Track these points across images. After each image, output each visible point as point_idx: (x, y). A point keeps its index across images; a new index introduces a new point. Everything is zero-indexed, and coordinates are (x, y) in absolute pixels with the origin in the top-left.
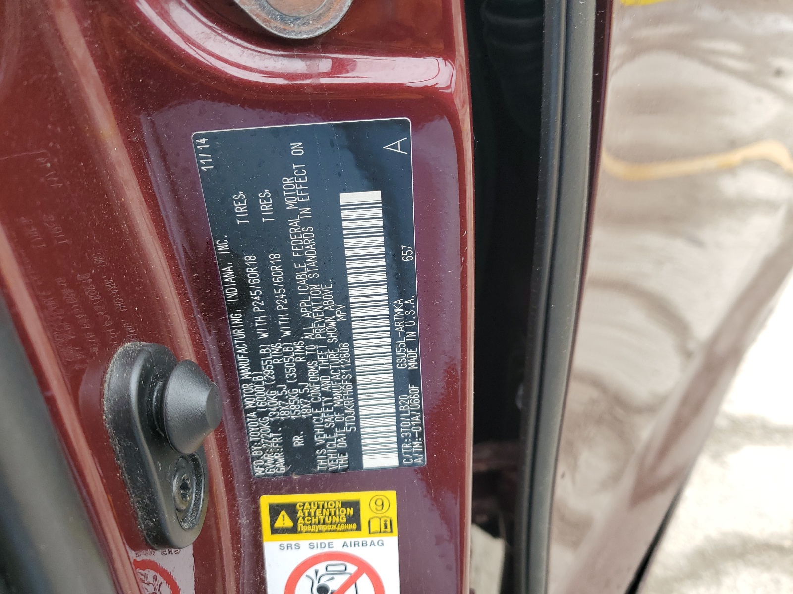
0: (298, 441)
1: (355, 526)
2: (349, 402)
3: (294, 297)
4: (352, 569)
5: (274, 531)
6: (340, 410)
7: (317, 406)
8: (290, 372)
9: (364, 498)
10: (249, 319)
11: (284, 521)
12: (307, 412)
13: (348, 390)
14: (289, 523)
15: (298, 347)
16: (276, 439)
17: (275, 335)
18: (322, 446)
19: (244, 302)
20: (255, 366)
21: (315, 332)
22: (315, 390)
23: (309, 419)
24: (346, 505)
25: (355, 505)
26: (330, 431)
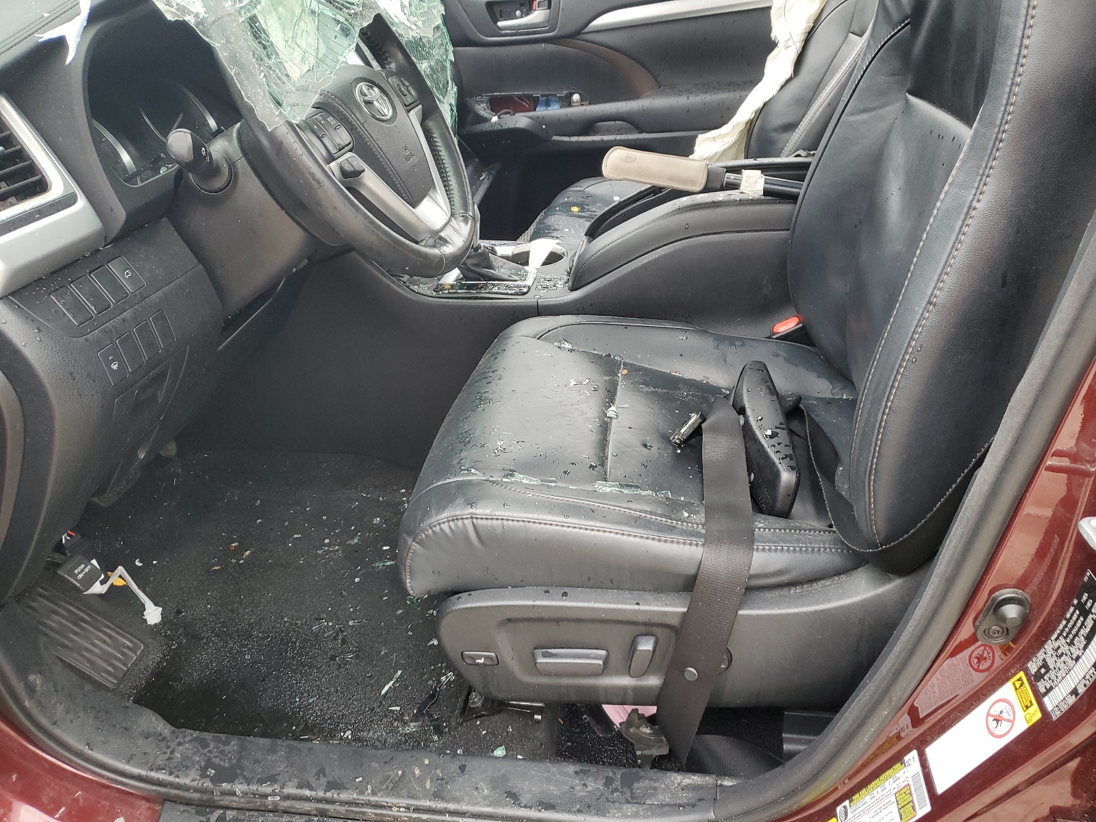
0: (1043, 671)
1: (1025, 709)
2: (1060, 678)
3: (1076, 635)
4: (1011, 718)
5: (1014, 684)
6: (1057, 677)
7: (1055, 669)
8: (1060, 652)
9: (1035, 706)
10: (1067, 623)
11: (1018, 684)
12: (1051, 667)
13: (1064, 675)
14: (1018, 686)
15: (1067, 647)
16: (1040, 663)
17: (1065, 638)
18: (1044, 680)
19: (1068, 621)
20: (1056, 639)
21: (1073, 649)
22: (1058, 664)
23: (1050, 669)
24: (1031, 702)
25: (1032, 704)
26: (1050, 679)
